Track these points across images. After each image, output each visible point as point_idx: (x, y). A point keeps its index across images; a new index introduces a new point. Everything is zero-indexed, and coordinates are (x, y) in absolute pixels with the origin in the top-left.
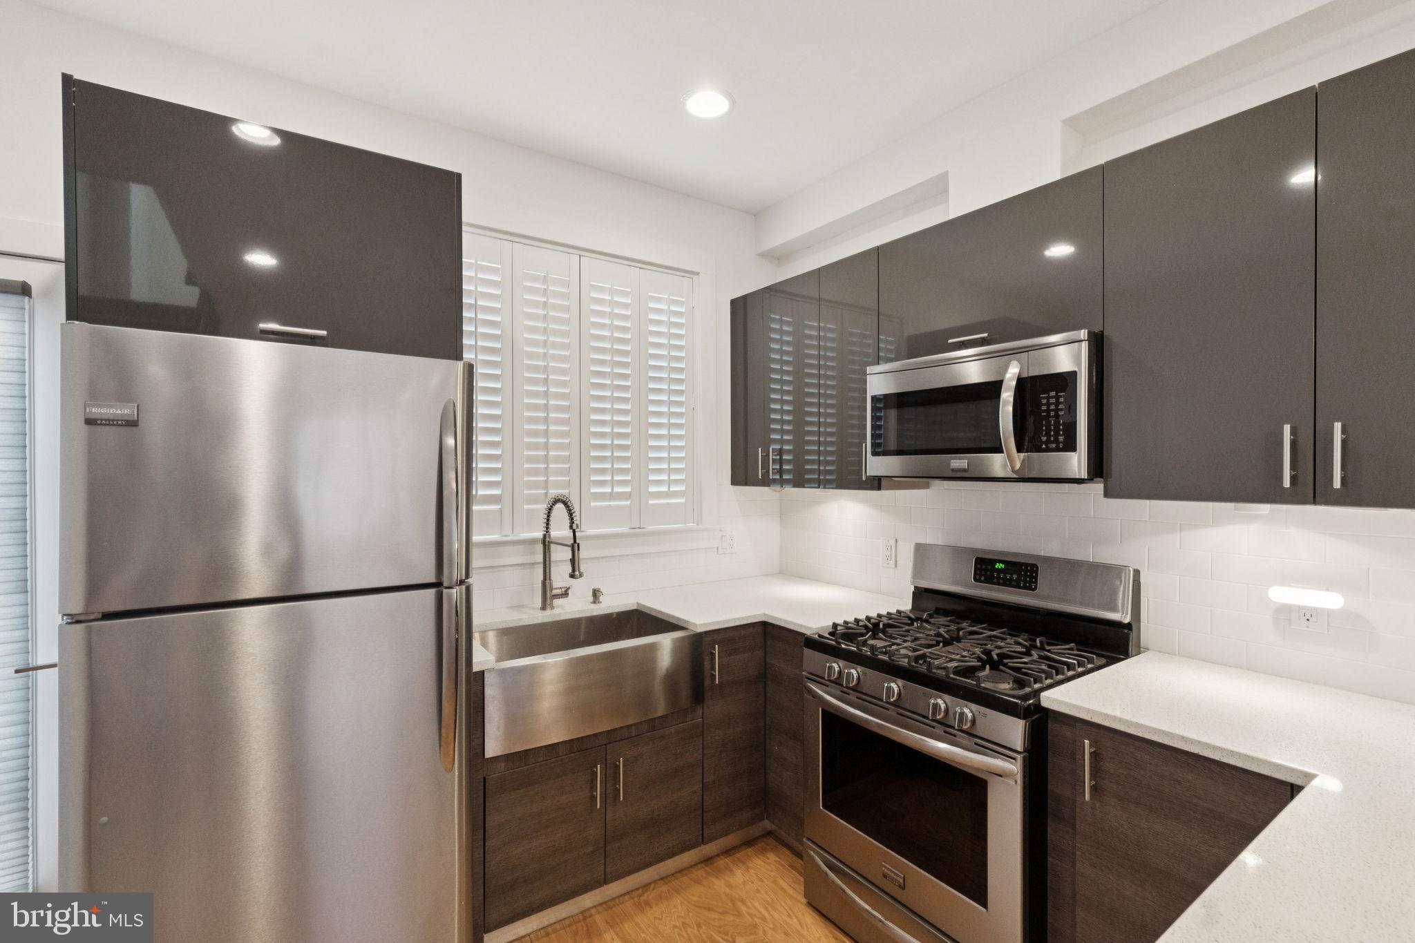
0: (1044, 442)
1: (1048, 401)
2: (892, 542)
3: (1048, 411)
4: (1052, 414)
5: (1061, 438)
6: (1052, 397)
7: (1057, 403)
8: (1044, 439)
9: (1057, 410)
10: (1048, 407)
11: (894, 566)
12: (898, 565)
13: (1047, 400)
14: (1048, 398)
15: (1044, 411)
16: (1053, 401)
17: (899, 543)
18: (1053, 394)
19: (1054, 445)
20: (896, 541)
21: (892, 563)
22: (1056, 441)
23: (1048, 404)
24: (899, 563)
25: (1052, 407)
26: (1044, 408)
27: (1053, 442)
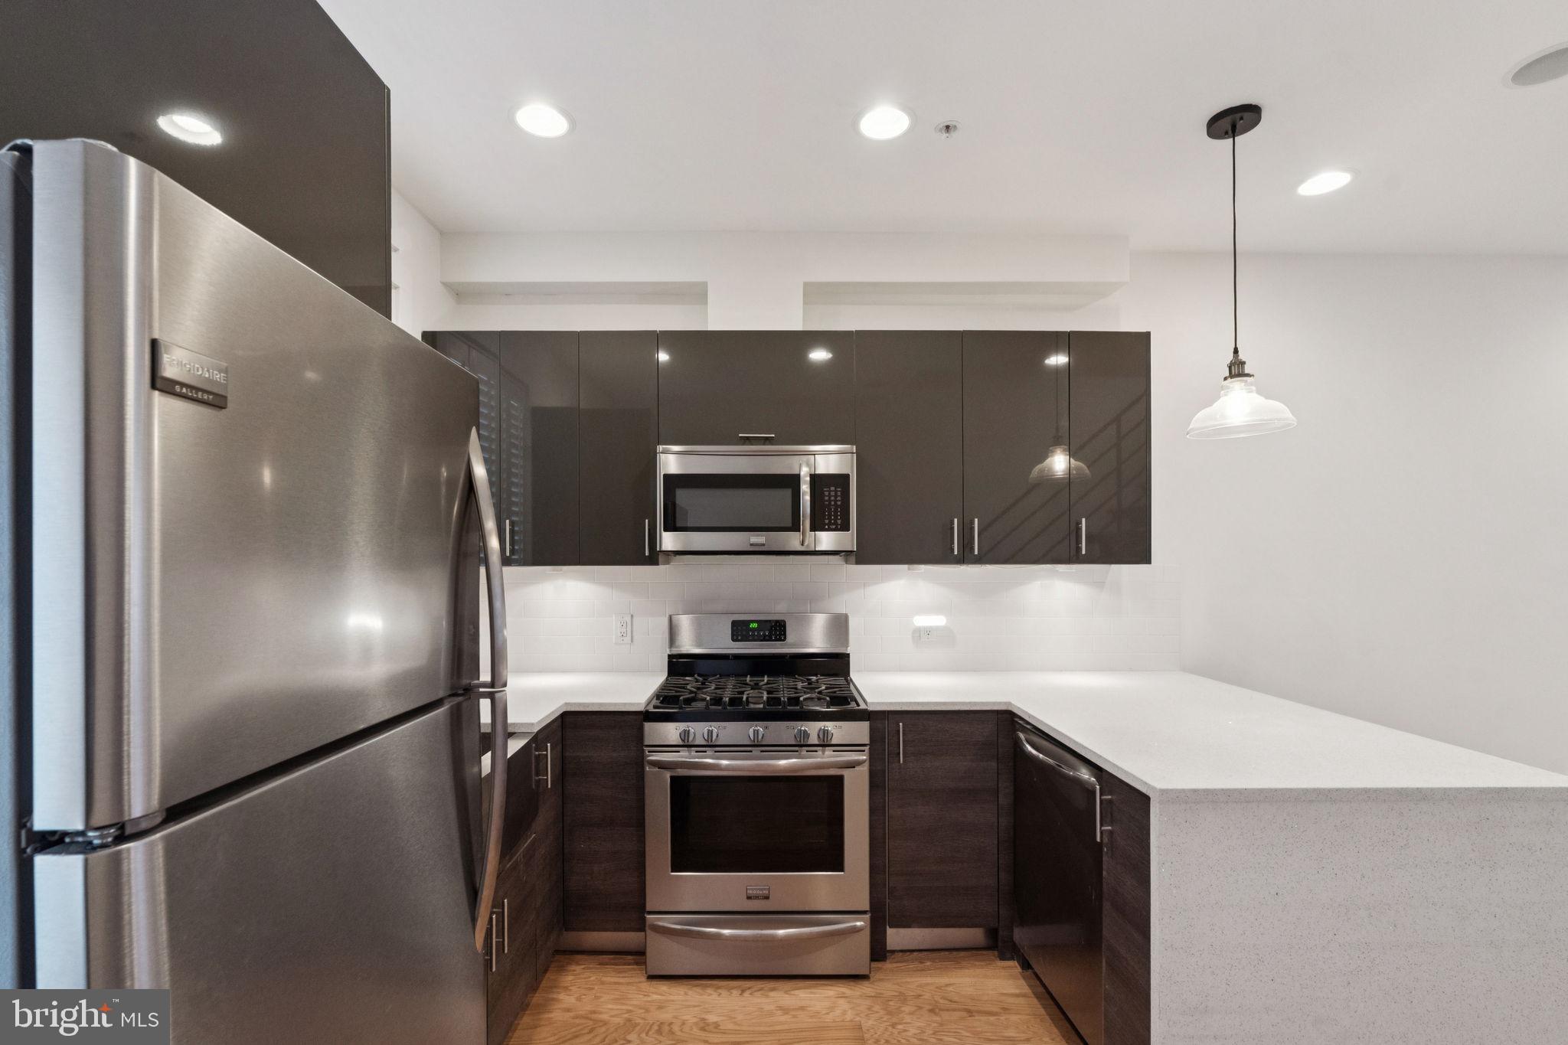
0: (827, 524)
1: (829, 494)
2: (628, 619)
3: (830, 501)
4: (833, 503)
5: (839, 522)
6: (832, 491)
7: (836, 496)
8: (827, 521)
9: (836, 501)
10: (830, 498)
11: (630, 642)
12: (634, 640)
13: (831, 493)
14: (830, 491)
15: (827, 501)
16: (833, 493)
17: (635, 618)
18: (833, 488)
19: (834, 527)
20: (632, 616)
21: (628, 639)
22: (836, 523)
23: (830, 496)
24: (635, 637)
25: (833, 498)
26: (827, 498)
27: (833, 524)
